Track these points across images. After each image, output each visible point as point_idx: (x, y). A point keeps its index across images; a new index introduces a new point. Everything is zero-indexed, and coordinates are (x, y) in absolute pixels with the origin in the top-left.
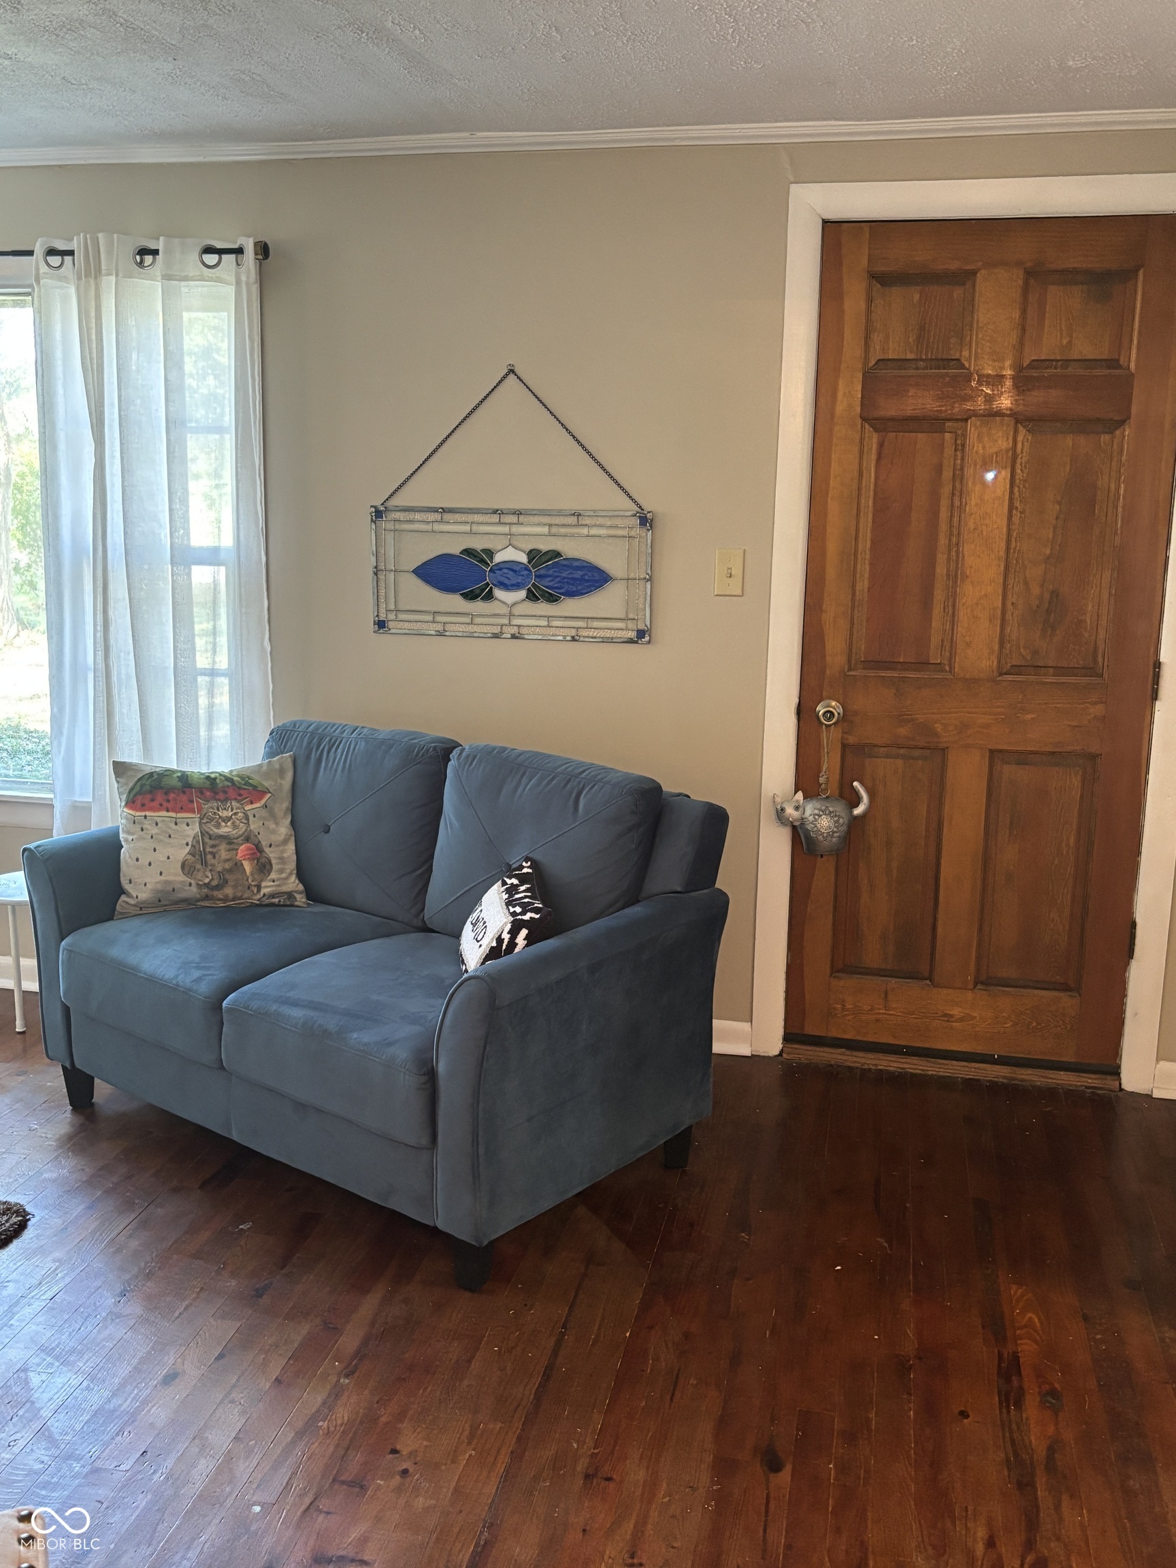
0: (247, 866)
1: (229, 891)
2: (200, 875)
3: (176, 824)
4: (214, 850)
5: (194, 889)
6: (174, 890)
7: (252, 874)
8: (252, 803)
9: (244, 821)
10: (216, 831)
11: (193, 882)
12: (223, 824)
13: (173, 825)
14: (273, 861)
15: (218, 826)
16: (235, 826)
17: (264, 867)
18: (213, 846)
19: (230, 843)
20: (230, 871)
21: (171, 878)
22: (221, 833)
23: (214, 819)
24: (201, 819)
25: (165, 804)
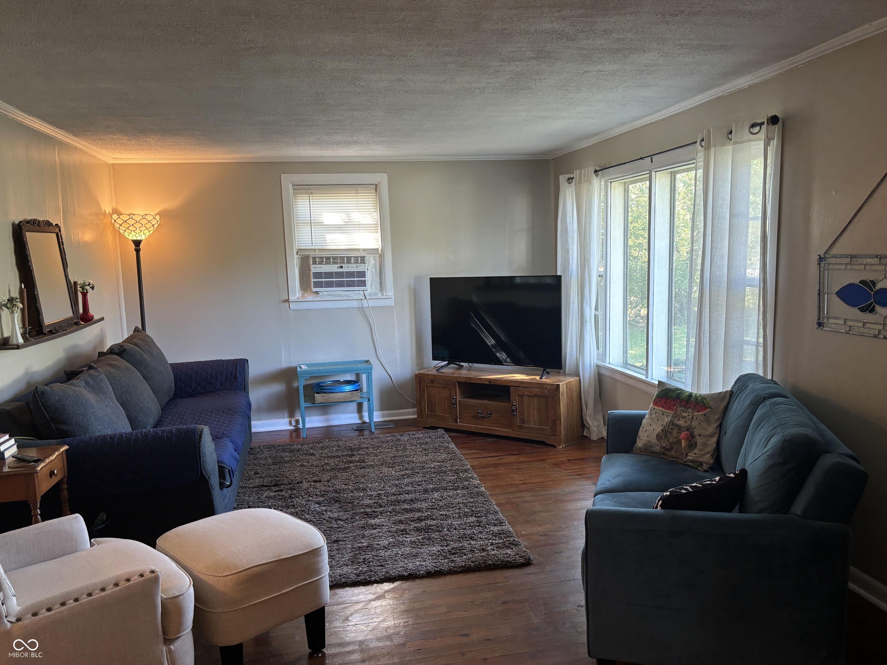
0: (683, 443)
1: (673, 453)
2: (662, 442)
3: (663, 415)
4: (671, 431)
5: (658, 448)
6: (651, 446)
7: (685, 447)
8: (698, 412)
9: (691, 420)
10: (677, 422)
11: (659, 444)
12: (681, 419)
13: (661, 415)
14: (698, 444)
15: (679, 420)
16: (685, 422)
17: (692, 445)
18: (672, 429)
19: (679, 429)
20: (675, 443)
21: (651, 440)
22: (678, 424)
23: (679, 416)
24: (674, 415)
25: (664, 404)
